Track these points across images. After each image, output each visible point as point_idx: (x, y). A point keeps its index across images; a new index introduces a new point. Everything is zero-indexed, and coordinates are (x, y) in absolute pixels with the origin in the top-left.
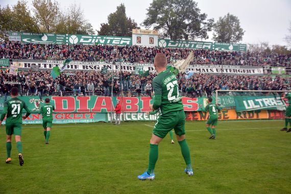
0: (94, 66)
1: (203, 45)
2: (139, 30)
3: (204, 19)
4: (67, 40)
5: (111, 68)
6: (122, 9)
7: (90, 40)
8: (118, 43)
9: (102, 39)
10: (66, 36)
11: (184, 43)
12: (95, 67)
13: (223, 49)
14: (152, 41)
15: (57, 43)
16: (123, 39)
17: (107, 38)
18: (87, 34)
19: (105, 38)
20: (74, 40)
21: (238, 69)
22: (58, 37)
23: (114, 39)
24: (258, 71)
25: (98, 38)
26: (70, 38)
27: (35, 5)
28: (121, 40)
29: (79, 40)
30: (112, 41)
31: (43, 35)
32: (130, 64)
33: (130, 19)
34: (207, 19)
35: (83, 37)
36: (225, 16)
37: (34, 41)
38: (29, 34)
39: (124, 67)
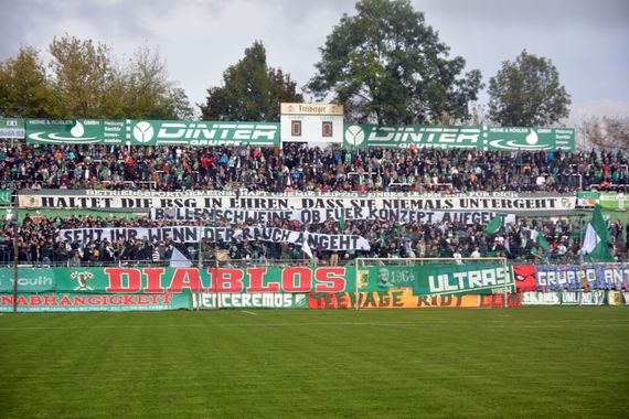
0: (184, 199)
1: (458, 134)
2: (296, 106)
3: (458, 72)
4: (129, 132)
5: (220, 205)
6: (256, 55)
7: (181, 133)
8: (248, 137)
9: (210, 129)
10: (126, 125)
11: (409, 132)
12: (187, 203)
13: (510, 143)
14: (327, 129)
15: (106, 141)
16: (258, 127)
17: (222, 126)
18: (175, 119)
19: (215, 126)
20: (143, 132)
21: (513, 200)
22: (108, 126)
23: (237, 129)
24: (564, 204)
25: (199, 126)
26: (135, 129)
27: (56, 51)
28: (253, 130)
29: (156, 132)
30: (232, 132)
31: (74, 124)
32: (262, 195)
33: (280, 71)
34: (463, 71)
35: (164, 125)
36: (518, 60)
37: (54, 138)
38: (42, 122)
39: (250, 200)
